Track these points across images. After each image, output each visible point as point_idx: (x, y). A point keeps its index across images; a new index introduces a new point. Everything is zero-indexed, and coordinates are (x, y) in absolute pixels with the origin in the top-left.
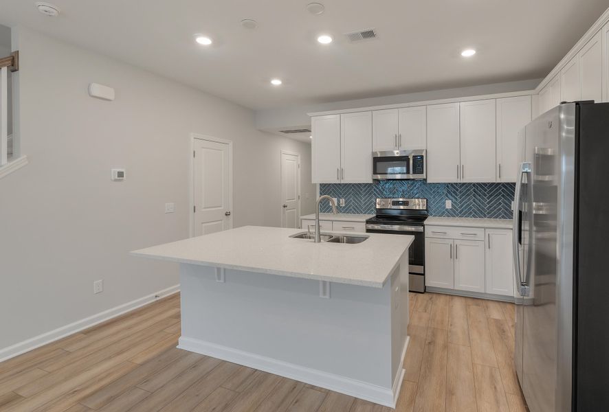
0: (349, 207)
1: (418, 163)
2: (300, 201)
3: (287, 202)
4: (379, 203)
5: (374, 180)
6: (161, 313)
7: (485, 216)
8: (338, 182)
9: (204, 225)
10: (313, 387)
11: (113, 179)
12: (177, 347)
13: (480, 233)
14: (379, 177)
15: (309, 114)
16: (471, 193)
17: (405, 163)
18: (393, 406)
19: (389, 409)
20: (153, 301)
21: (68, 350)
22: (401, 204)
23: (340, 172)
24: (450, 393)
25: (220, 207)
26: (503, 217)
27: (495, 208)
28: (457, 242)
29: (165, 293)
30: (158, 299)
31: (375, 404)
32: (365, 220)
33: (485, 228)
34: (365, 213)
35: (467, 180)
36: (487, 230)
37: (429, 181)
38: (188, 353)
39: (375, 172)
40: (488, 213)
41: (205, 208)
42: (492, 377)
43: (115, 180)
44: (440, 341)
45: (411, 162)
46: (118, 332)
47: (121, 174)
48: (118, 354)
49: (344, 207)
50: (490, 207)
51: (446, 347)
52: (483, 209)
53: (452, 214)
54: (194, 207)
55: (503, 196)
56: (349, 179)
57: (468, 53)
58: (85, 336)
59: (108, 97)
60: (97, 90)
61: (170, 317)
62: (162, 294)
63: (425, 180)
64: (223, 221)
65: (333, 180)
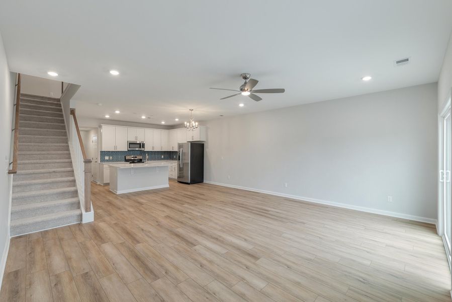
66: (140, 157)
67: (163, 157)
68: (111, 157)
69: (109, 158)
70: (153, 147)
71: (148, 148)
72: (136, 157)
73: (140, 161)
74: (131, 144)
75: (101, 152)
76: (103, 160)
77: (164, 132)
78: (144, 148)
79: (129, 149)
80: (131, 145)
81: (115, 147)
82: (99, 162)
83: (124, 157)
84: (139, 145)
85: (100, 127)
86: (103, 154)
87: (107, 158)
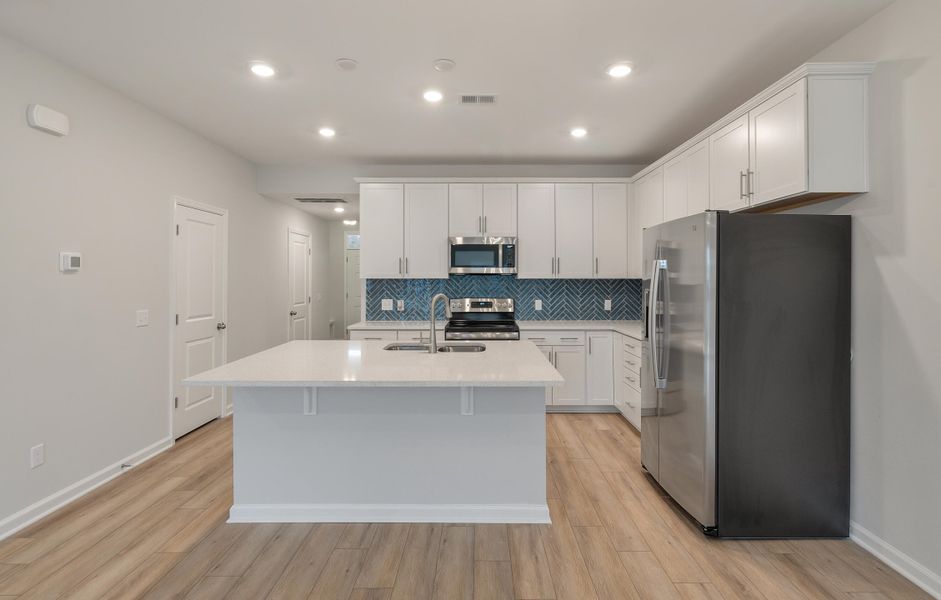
0: (411, 310)
1: (509, 254)
2: (310, 305)
3: (295, 307)
4: (454, 306)
5: (450, 274)
6: (152, 487)
7: (578, 318)
8: (400, 277)
9: (189, 345)
10: (453, 525)
11: (62, 269)
12: (228, 521)
13: (581, 336)
14: (460, 270)
15: (357, 179)
16: (563, 291)
17: (492, 254)
18: (549, 521)
19: (546, 525)
20: (120, 473)
21: (17, 562)
22: (483, 307)
23: (403, 263)
24: (595, 501)
25: (210, 315)
26: (596, 318)
27: (588, 308)
28: (556, 349)
29: (139, 458)
30: (126, 469)
31: (530, 525)
32: (443, 328)
33: (586, 331)
36: (588, 333)
37: (520, 277)
38: (252, 526)
39: (454, 265)
40: (581, 315)
41: (190, 318)
42: (624, 481)
43: (67, 272)
44: (561, 457)
45: (500, 252)
46: (94, 525)
47: (76, 262)
48: (131, 547)
49: (404, 312)
50: (583, 307)
51: (569, 463)
52: (576, 310)
53: (542, 316)
54: (177, 316)
55: (596, 294)
56: (415, 273)
57: (579, 133)
58: (29, 540)
59: (57, 129)
60: (43, 116)
61: (175, 490)
62: (133, 461)
63: (516, 274)
64: (213, 339)
65: (391, 273)
66: (508, 305)
67: (608, 305)
68: (401, 303)
69: (395, 304)
70: (556, 264)
71: (530, 267)
72: (489, 305)
73: (505, 323)
74: (457, 250)
75: (371, 282)
76: (374, 312)
77: (610, 191)
78: (511, 265)
80: (457, 254)
82: (363, 318)
86: (378, 288)
87: (387, 304)
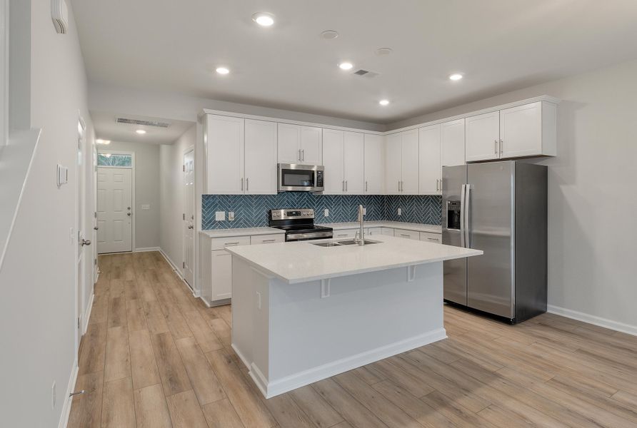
0: (240, 220)
1: (320, 178)
4: (275, 215)
5: (278, 192)
14: (288, 188)
15: (205, 110)
18: (447, 337)
22: (295, 215)
34: (256, 226)
35: (350, 192)
39: (283, 184)
40: (350, 218)
45: (316, 176)
52: (348, 215)
53: (329, 220)
56: (253, 190)
65: (235, 191)
66: (309, 214)
68: (232, 214)
69: (227, 216)
70: (345, 184)
71: (331, 188)
72: (298, 214)
74: (286, 173)
75: (206, 197)
76: (209, 223)
78: (321, 185)
79: (282, 189)
80: (286, 176)
81: (244, 182)
82: (199, 228)
83: (265, 212)
84: (307, 177)
85: (202, 119)
86: (212, 202)
87: (220, 216)
